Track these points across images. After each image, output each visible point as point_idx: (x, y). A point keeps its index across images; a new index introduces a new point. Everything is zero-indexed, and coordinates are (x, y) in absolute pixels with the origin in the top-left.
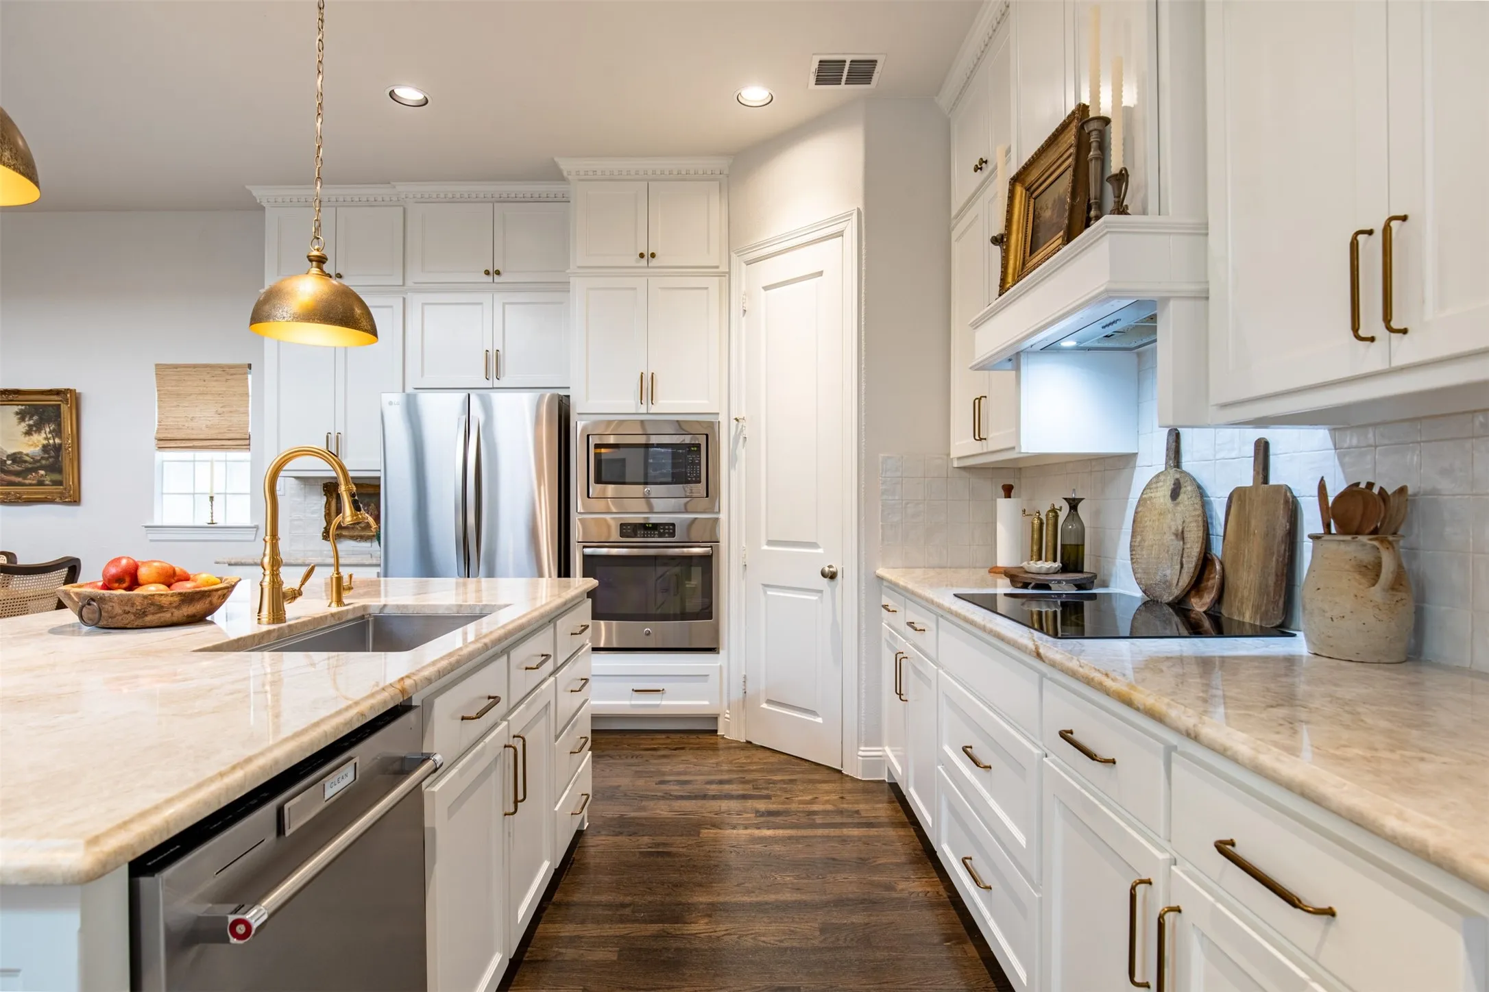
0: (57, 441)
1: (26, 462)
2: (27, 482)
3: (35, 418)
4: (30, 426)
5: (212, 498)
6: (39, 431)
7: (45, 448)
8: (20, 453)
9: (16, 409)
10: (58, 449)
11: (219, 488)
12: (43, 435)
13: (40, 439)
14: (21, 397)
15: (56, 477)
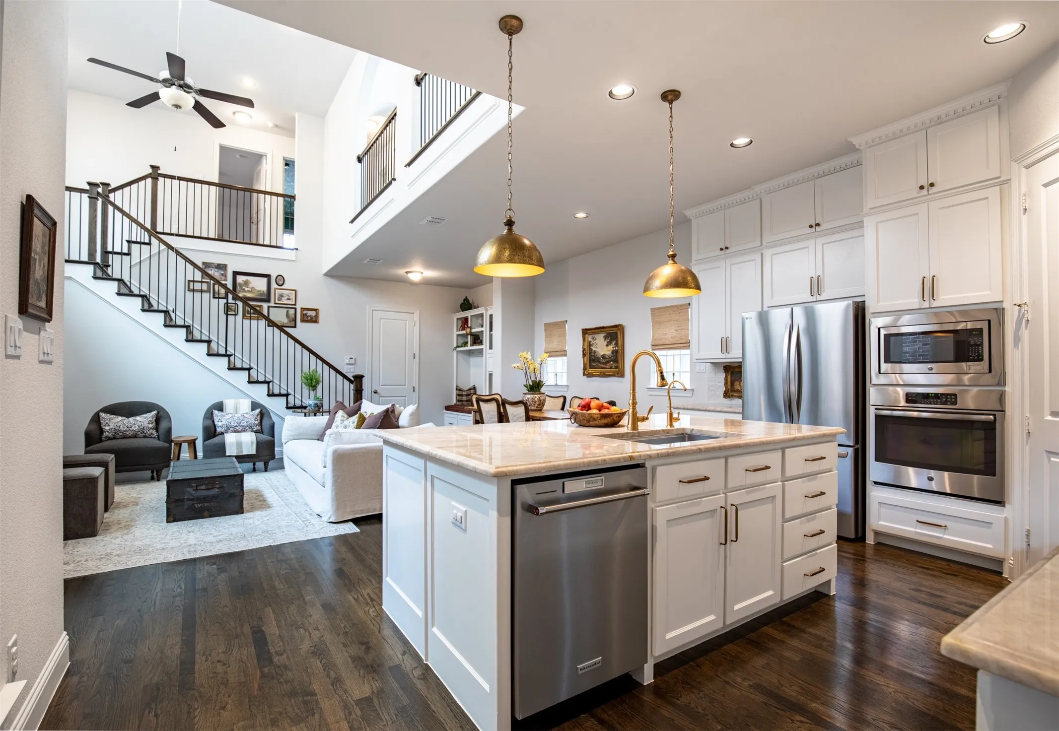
0: (616, 348)
1: (607, 358)
2: (607, 367)
3: (609, 338)
4: (608, 342)
5: (674, 374)
6: (610, 344)
7: (613, 352)
8: (605, 354)
9: (603, 335)
10: (617, 351)
11: (677, 369)
12: (612, 346)
13: (611, 348)
14: (605, 330)
15: (616, 365)
